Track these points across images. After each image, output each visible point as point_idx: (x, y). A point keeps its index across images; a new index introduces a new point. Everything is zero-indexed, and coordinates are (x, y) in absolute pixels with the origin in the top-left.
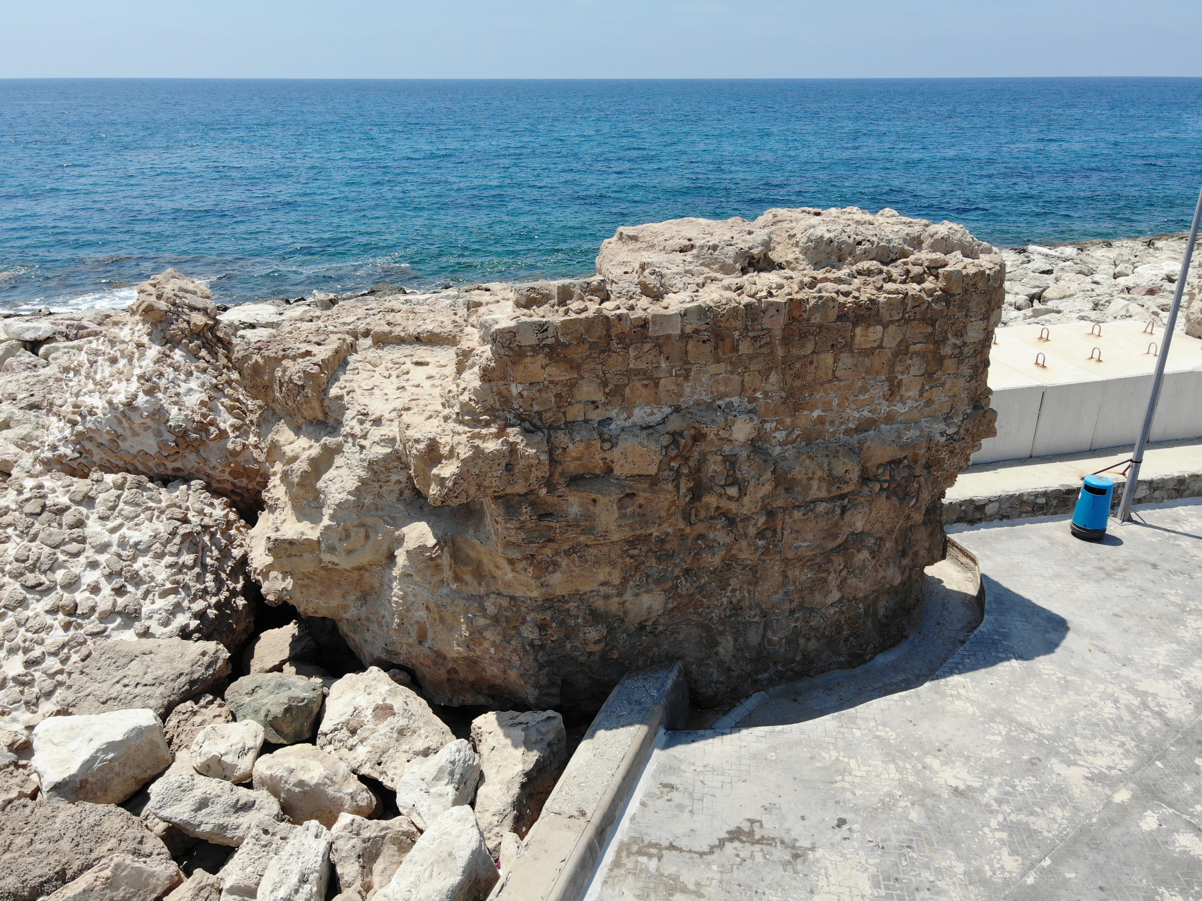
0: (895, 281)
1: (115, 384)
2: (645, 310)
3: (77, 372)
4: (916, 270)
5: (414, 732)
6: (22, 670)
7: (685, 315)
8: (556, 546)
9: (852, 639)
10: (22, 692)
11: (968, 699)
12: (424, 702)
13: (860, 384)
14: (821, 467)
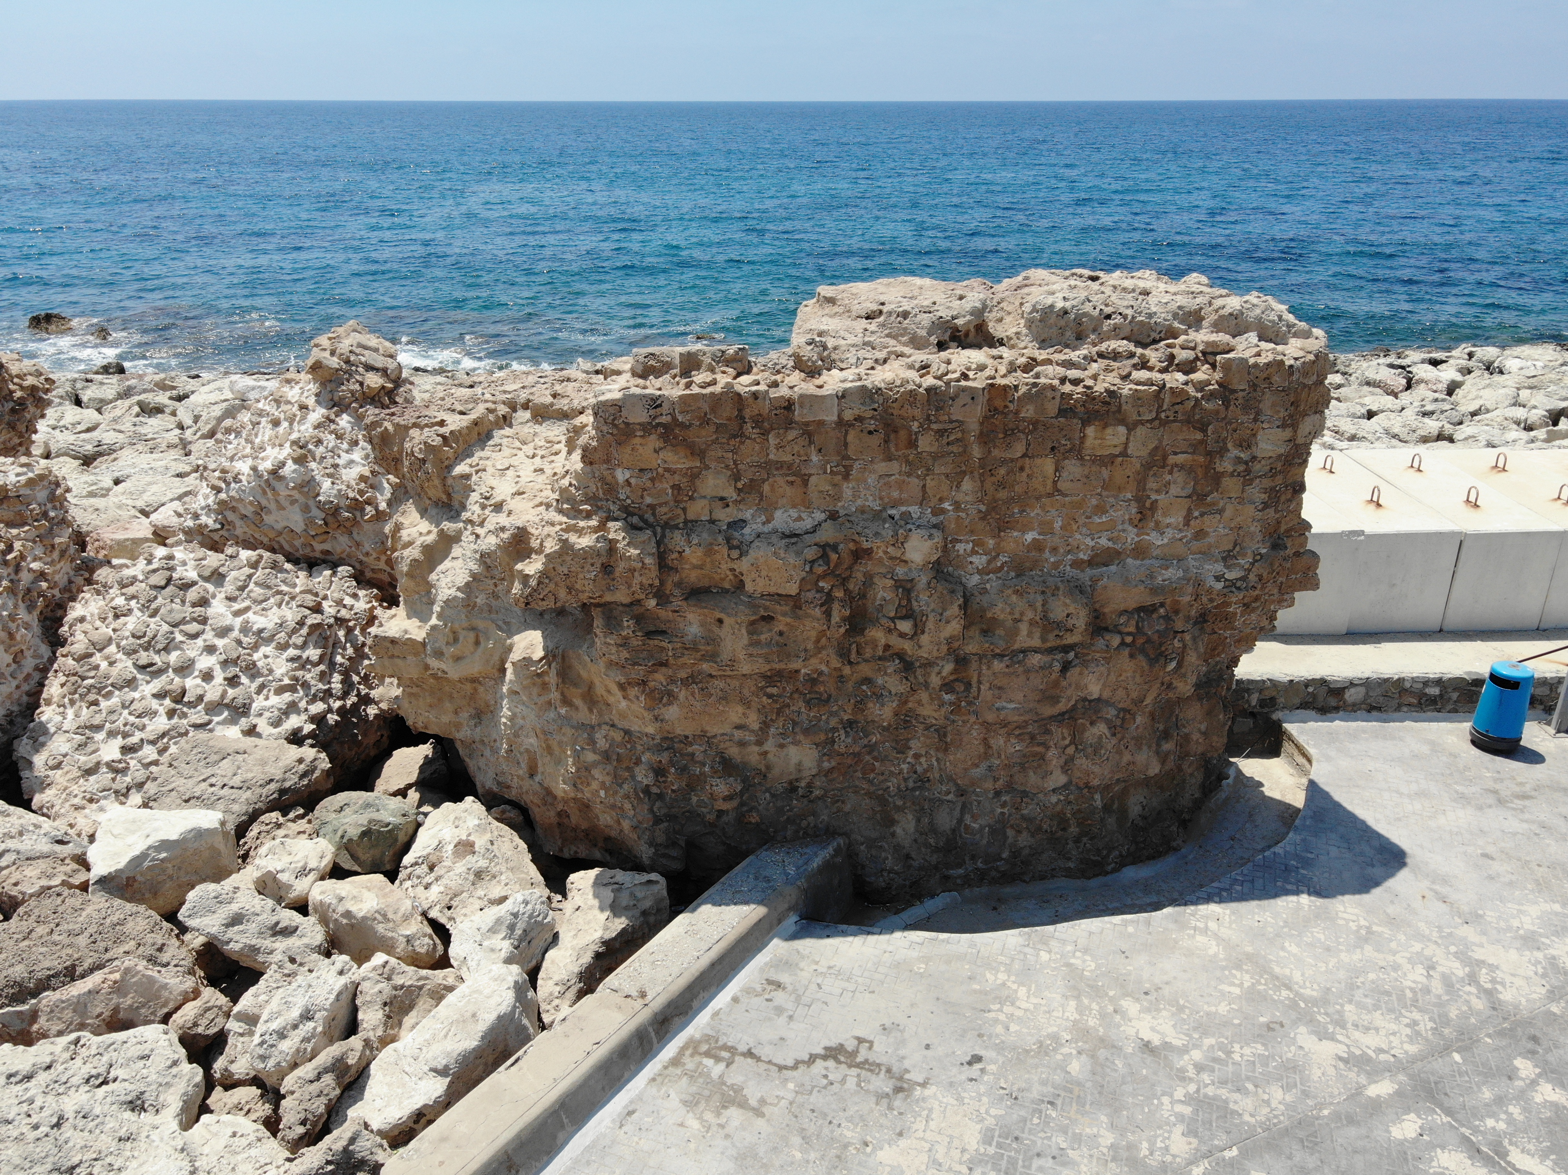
0: (1151, 369)
1: (269, 448)
2: (791, 388)
3: (238, 434)
4: (1183, 355)
5: (494, 877)
6: (117, 755)
7: (843, 396)
8: (670, 672)
9: (1085, 839)
10: (114, 780)
11: (1216, 936)
12: (523, 846)
13: (1094, 502)
14: (1031, 605)
